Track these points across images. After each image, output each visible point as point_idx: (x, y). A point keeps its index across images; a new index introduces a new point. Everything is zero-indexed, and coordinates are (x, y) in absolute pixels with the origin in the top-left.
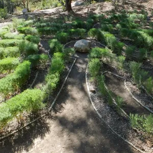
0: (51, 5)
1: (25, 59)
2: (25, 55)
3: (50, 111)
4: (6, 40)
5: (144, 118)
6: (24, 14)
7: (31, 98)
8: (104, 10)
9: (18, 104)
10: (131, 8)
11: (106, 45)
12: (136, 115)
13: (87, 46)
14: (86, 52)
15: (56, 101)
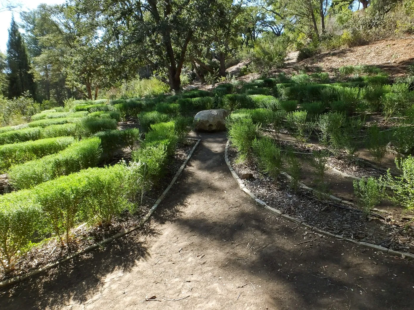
13: (220, 117)
14: (218, 129)
15: (160, 203)
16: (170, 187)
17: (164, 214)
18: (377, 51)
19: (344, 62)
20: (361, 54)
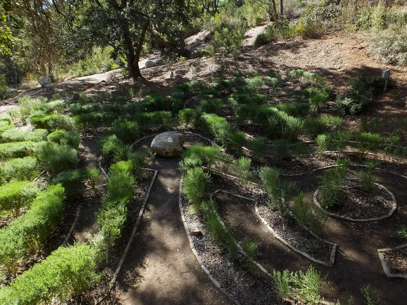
0: (99, 67)
1: (51, 182)
2: (50, 172)
3: (114, 288)
4: (8, 144)
5: (299, 277)
6: (43, 87)
7: (69, 266)
8: (201, 73)
9: (40, 285)
10: (250, 66)
11: (212, 139)
12: (286, 272)
13: (176, 144)
14: (174, 155)
15: (123, 264)
16: (131, 240)
17: (127, 279)
18: (327, 49)
19: (296, 58)
20: (312, 51)
